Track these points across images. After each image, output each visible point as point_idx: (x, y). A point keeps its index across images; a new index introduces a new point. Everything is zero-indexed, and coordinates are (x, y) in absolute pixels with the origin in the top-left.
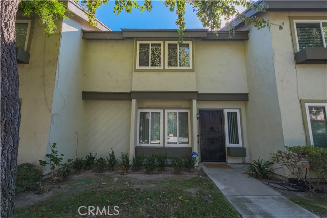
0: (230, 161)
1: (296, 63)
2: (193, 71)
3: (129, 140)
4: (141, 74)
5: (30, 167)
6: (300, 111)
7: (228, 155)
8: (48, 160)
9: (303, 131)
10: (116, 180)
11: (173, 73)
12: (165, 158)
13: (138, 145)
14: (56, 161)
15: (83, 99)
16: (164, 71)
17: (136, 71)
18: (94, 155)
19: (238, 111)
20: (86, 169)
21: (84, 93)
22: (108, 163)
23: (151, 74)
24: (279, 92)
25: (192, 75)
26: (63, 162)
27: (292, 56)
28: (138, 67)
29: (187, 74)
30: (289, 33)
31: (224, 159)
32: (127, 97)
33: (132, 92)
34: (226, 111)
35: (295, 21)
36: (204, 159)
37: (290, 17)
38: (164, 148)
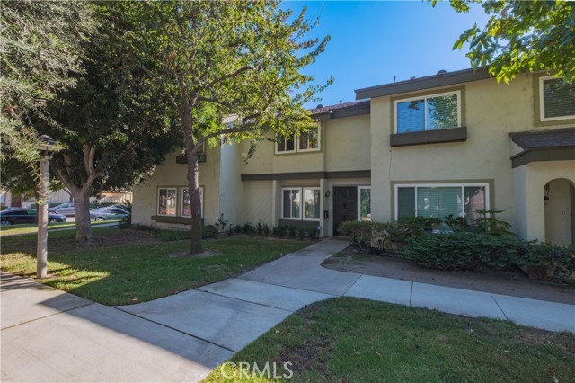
1: (391, 146)
2: (321, 151)
4: (279, 158)
5: (211, 227)
6: (390, 192)
8: (219, 223)
11: (304, 155)
13: (283, 218)
14: (224, 224)
15: (242, 180)
16: (297, 153)
17: (275, 155)
20: (243, 233)
21: (242, 176)
23: (288, 157)
25: (322, 154)
26: (228, 225)
28: (277, 152)
29: (316, 155)
32: (269, 177)
33: (272, 174)
34: (359, 188)
35: (396, 102)
37: (391, 98)
38: (302, 222)
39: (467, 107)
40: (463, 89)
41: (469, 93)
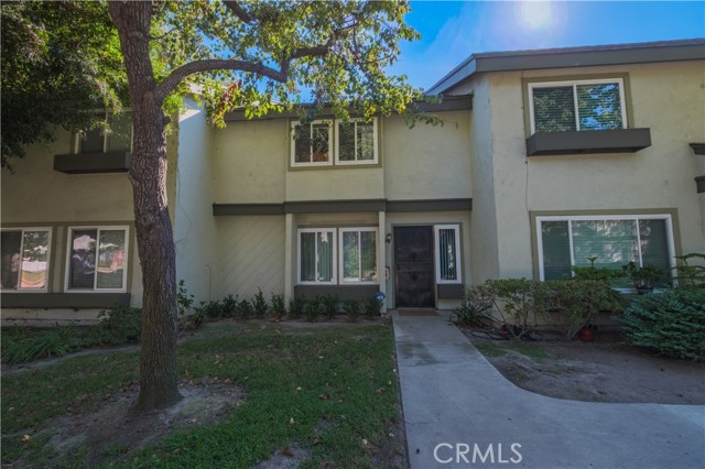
0: (441, 305)
1: (528, 155)
2: (379, 165)
3: (284, 278)
4: (299, 174)
6: (529, 229)
7: (439, 298)
9: (530, 259)
10: (264, 327)
11: (349, 171)
12: (336, 301)
13: (299, 282)
14: (186, 303)
15: (214, 214)
16: (334, 167)
17: (291, 169)
18: (234, 298)
19: (456, 227)
20: (224, 317)
21: (215, 206)
22: (254, 309)
23: (314, 174)
24: (497, 200)
25: (380, 171)
26: (194, 305)
27: (523, 143)
28: (293, 164)
29: (369, 171)
30: (521, 104)
31: (431, 303)
32: (278, 210)
33: (285, 203)
34: (437, 228)
35: (531, 86)
36: (400, 303)
37: (522, 79)
38: (338, 288)
39: (634, 103)
40: (625, 76)
41: (635, 83)
